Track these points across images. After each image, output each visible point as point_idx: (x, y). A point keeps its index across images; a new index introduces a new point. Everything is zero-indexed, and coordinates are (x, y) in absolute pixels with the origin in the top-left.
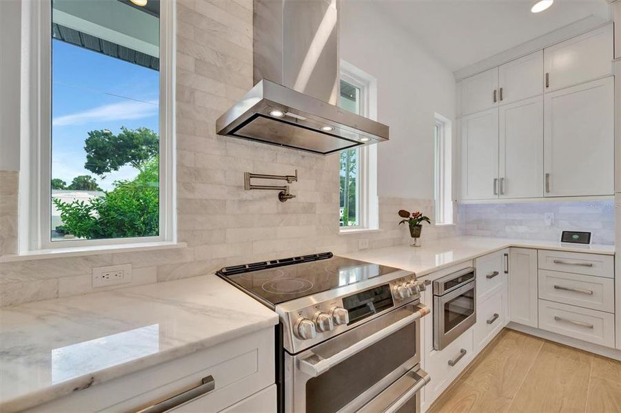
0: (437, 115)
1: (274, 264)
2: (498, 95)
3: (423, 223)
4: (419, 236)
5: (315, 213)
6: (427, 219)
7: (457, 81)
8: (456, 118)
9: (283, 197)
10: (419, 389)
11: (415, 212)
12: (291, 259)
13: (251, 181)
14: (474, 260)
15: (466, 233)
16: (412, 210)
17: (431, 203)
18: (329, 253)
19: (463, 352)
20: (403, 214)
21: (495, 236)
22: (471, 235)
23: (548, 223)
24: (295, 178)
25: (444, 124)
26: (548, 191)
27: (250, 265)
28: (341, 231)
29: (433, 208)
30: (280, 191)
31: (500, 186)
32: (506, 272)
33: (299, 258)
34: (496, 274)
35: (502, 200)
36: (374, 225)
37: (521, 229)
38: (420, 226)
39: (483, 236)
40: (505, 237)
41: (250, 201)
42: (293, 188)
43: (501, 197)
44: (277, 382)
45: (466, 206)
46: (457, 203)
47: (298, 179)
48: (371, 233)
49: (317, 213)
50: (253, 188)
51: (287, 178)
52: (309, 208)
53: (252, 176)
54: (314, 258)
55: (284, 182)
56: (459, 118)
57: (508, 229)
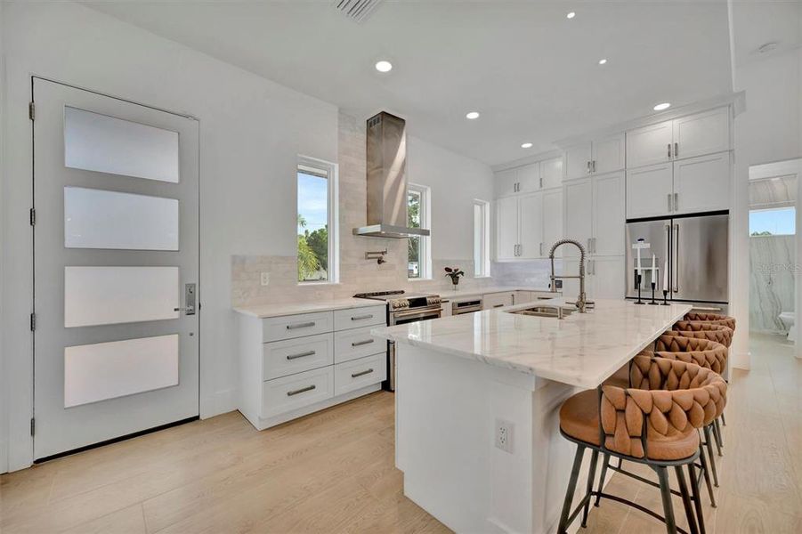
2: (517, 187)
3: (460, 275)
4: (457, 283)
6: (462, 273)
7: (495, 173)
8: (493, 201)
9: (380, 261)
11: (456, 269)
13: (368, 255)
14: (483, 294)
17: (471, 263)
18: (402, 291)
20: (448, 270)
24: (386, 252)
25: (485, 204)
26: (541, 254)
28: (409, 280)
29: (473, 266)
30: (378, 259)
31: (518, 250)
35: (519, 260)
36: (430, 278)
37: (533, 280)
38: (457, 277)
40: (516, 284)
41: (367, 264)
42: (385, 257)
43: (518, 257)
45: (498, 264)
46: (494, 262)
48: (427, 281)
49: (396, 269)
50: (369, 258)
51: (382, 253)
53: (368, 253)
54: (396, 293)
55: (381, 255)
56: (495, 200)
57: (526, 280)
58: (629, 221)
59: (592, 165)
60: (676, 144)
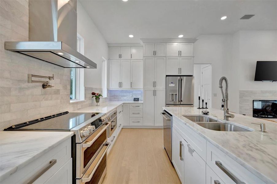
0: (103, 58)
1: (42, 119)
2: (120, 56)
4: (99, 102)
5: (60, 94)
6: (101, 95)
7: (109, 47)
8: (108, 60)
9: (44, 86)
10: (107, 151)
11: (97, 93)
12: (51, 116)
14: (117, 108)
15: (111, 100)
16: (96, 92)
18: (67, 112)
19: (114, 137)
20: (93, 94)
21: (118, 101)
22: (112, 101)
23: (131, 96)
25: (104, 61)
26: (131, 87)
27: (29, 122)
28: (71, 102)
29: (102, 91)
30: (43, 84)
31: (120, 84)
32: (123, 111)
33: (54, 115)
34: (121, 112)
35: (120, 89)
36: (82, 99)
37: (125, 98)
38: (99, 98)
39: (115, 101)
40: (121, 101)
41: (26, 88)
42: (51, 82)
44: (72, 157)
45: (111, 91)
46: (108, 90)
47: (54, 79)
48: (82, 102)
49: (61, 94)
50: (33, 81)
51: (50, 78)
52: (57, 92)
53: (33, 76)
54: (60, 114)
55: (47, 80)
56: (109, 59)
57: (122, 98)
58: (167, 76)
59: (155, 53)
60: (181, 51)
